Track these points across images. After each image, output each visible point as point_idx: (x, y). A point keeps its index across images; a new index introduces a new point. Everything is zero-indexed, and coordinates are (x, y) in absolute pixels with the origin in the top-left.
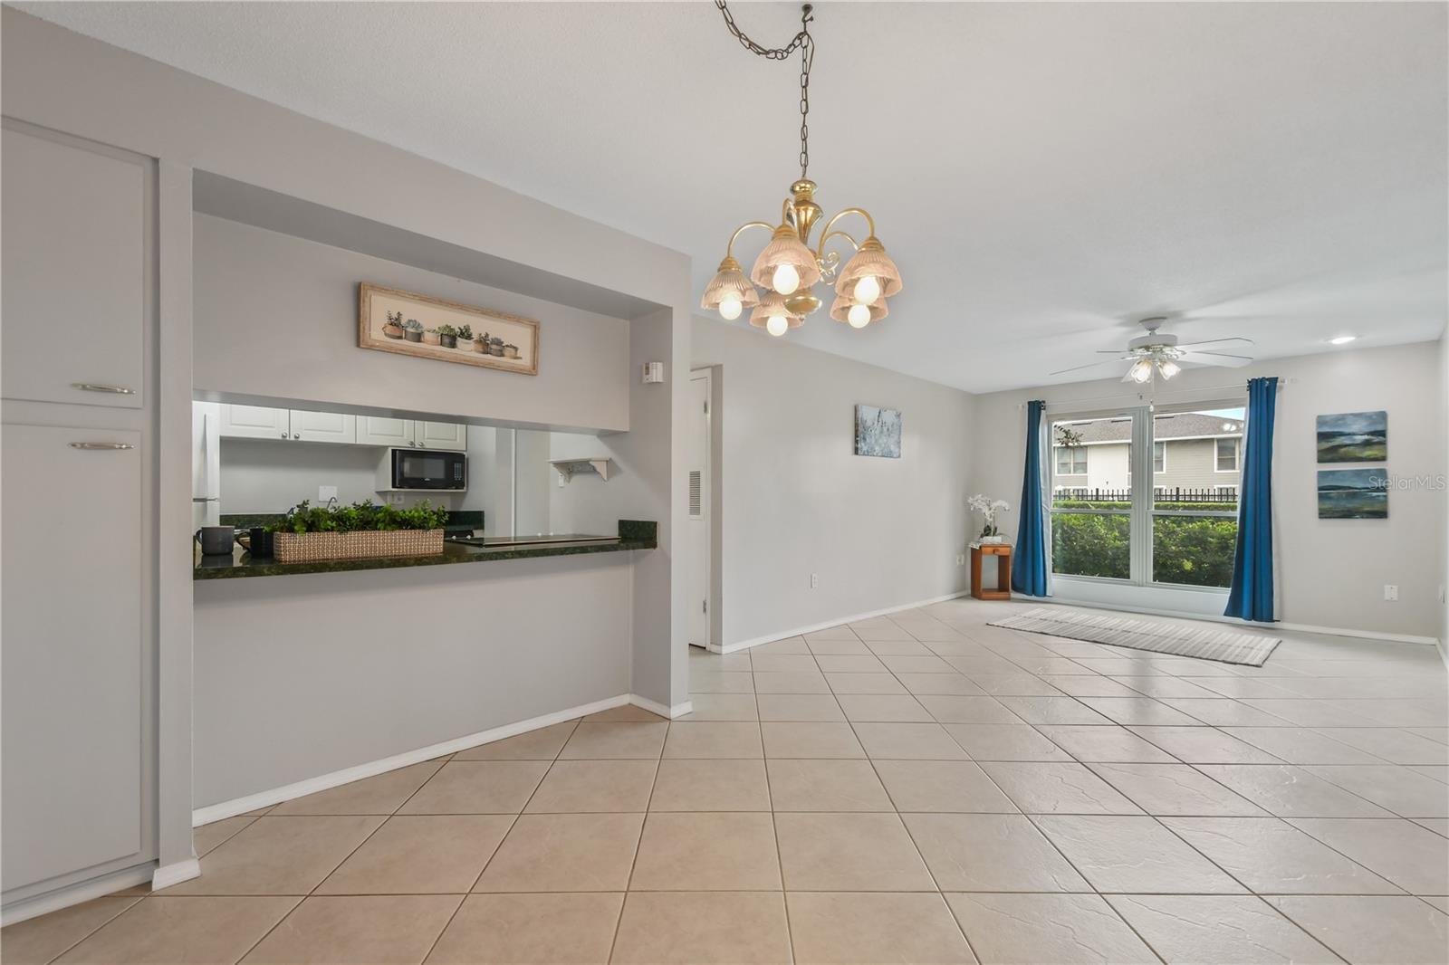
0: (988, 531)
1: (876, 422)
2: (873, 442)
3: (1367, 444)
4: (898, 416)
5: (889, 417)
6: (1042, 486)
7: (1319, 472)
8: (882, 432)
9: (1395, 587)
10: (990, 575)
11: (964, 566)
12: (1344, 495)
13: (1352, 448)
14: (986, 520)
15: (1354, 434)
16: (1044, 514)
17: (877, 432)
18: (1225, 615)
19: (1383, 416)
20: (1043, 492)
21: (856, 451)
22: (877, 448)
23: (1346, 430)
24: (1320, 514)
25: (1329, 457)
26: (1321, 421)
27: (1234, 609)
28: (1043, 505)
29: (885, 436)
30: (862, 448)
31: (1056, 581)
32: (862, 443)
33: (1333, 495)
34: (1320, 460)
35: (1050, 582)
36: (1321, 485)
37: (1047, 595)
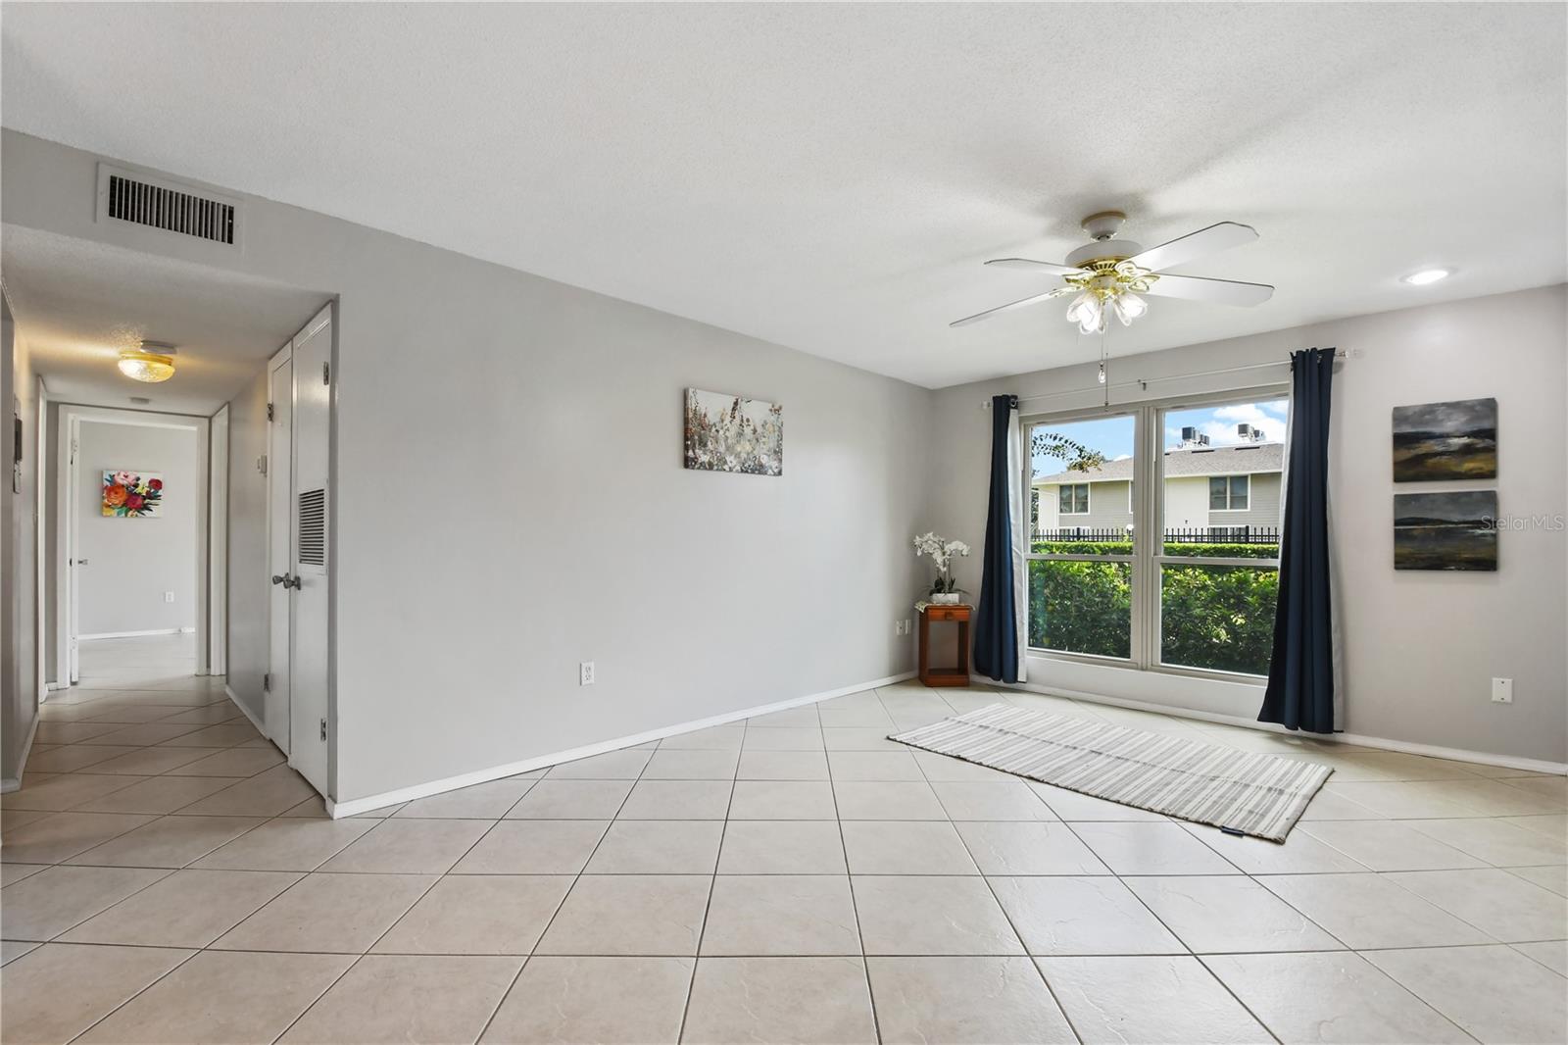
0: (940, 586)
1: (728, 419)
2: (722, 449)
3: (1467, 451)
4: (777, 411)
5: (756, 412)
6: (1012, 521)
7: (1396, 496)
8: (740, 434)
10: (945, 648)
12: (1433, 534)
13: (1444, 459)
14: (939, 570)
15: (1448, 436)
16: (1014, 561)
17: (732, 433)
18: (1260, 719)
19: (1490, 406)
20: (1012, 528)
21: (688, 462)
22: (729, 459)
23: (1437, 430)
24: (1396, 562)
25: (1412, 473)
26: (1400, 415)
27: (1271, 711)
28: (1014, 548)
29: (749, 441)
30: (696, 458)
31: (1031, 659)
32: (697, 451)
33: (1415, 533)
34: (1398, 478)
35: (1024, 661)
36: (1399, 517)
37: (1018, 680)
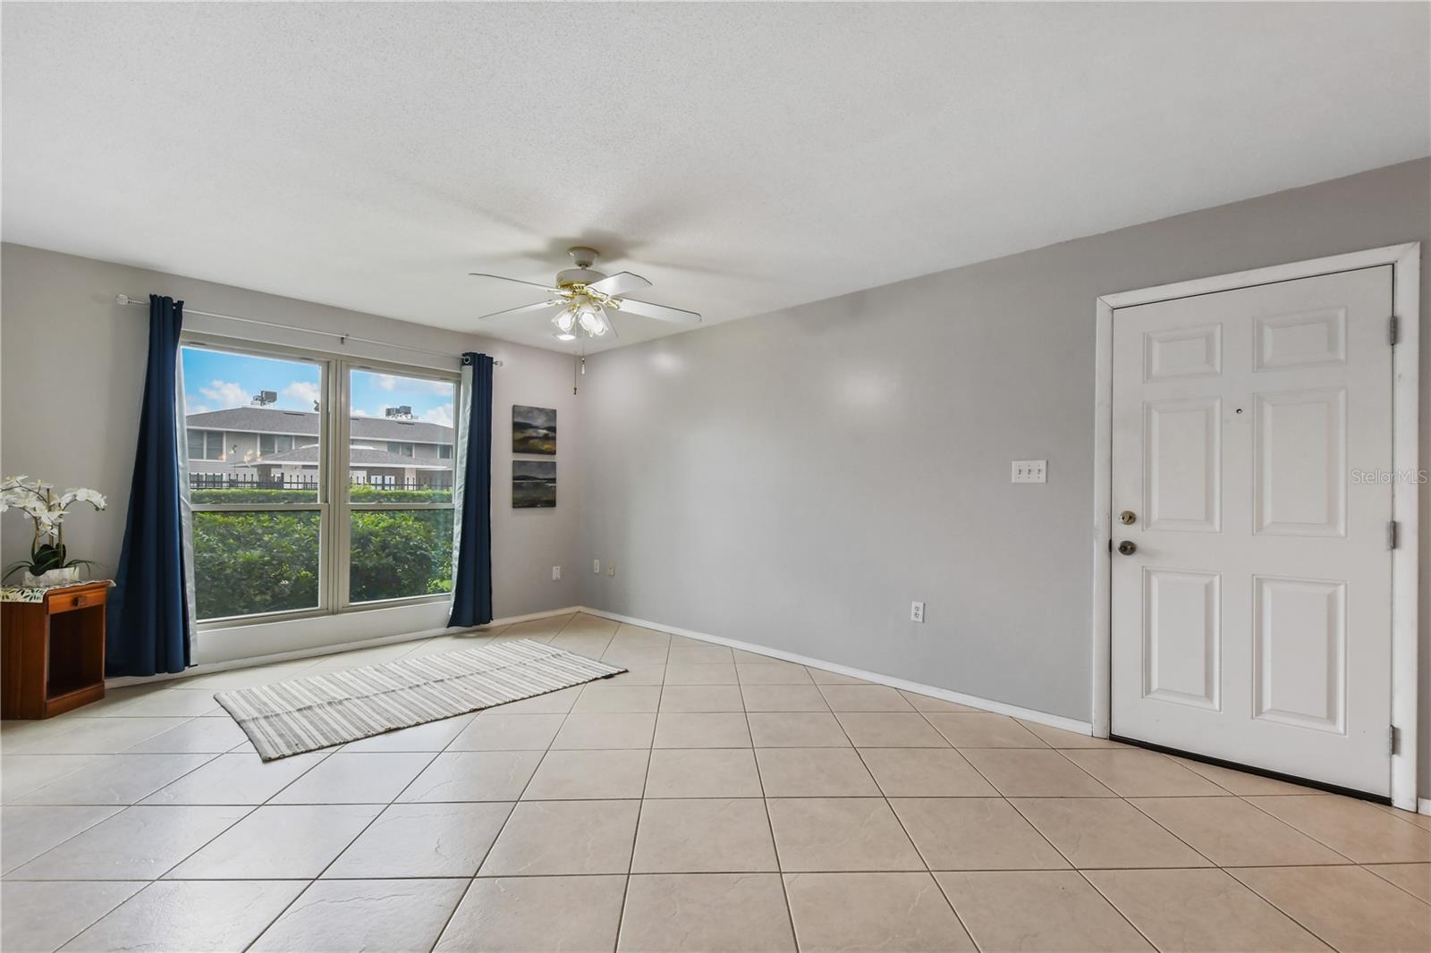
3: (546, 438)
6: (180, 463)
7: (514, 462)
12: (531, 486)
13: (537, 440)
14: (42, 533)
15: (537, 427)
16: (183, 514)
18: (449, 626)
19: (552, 414)
23: (535, 424)
24: (514, 503)
25: (522, 447)
26: (516, 410)
27: (457, 618)
28: (182, 497)
33: (524, 485)
34: (515, 451)
35: (195, 640)
36: (516, 475)
37: (192, 664)
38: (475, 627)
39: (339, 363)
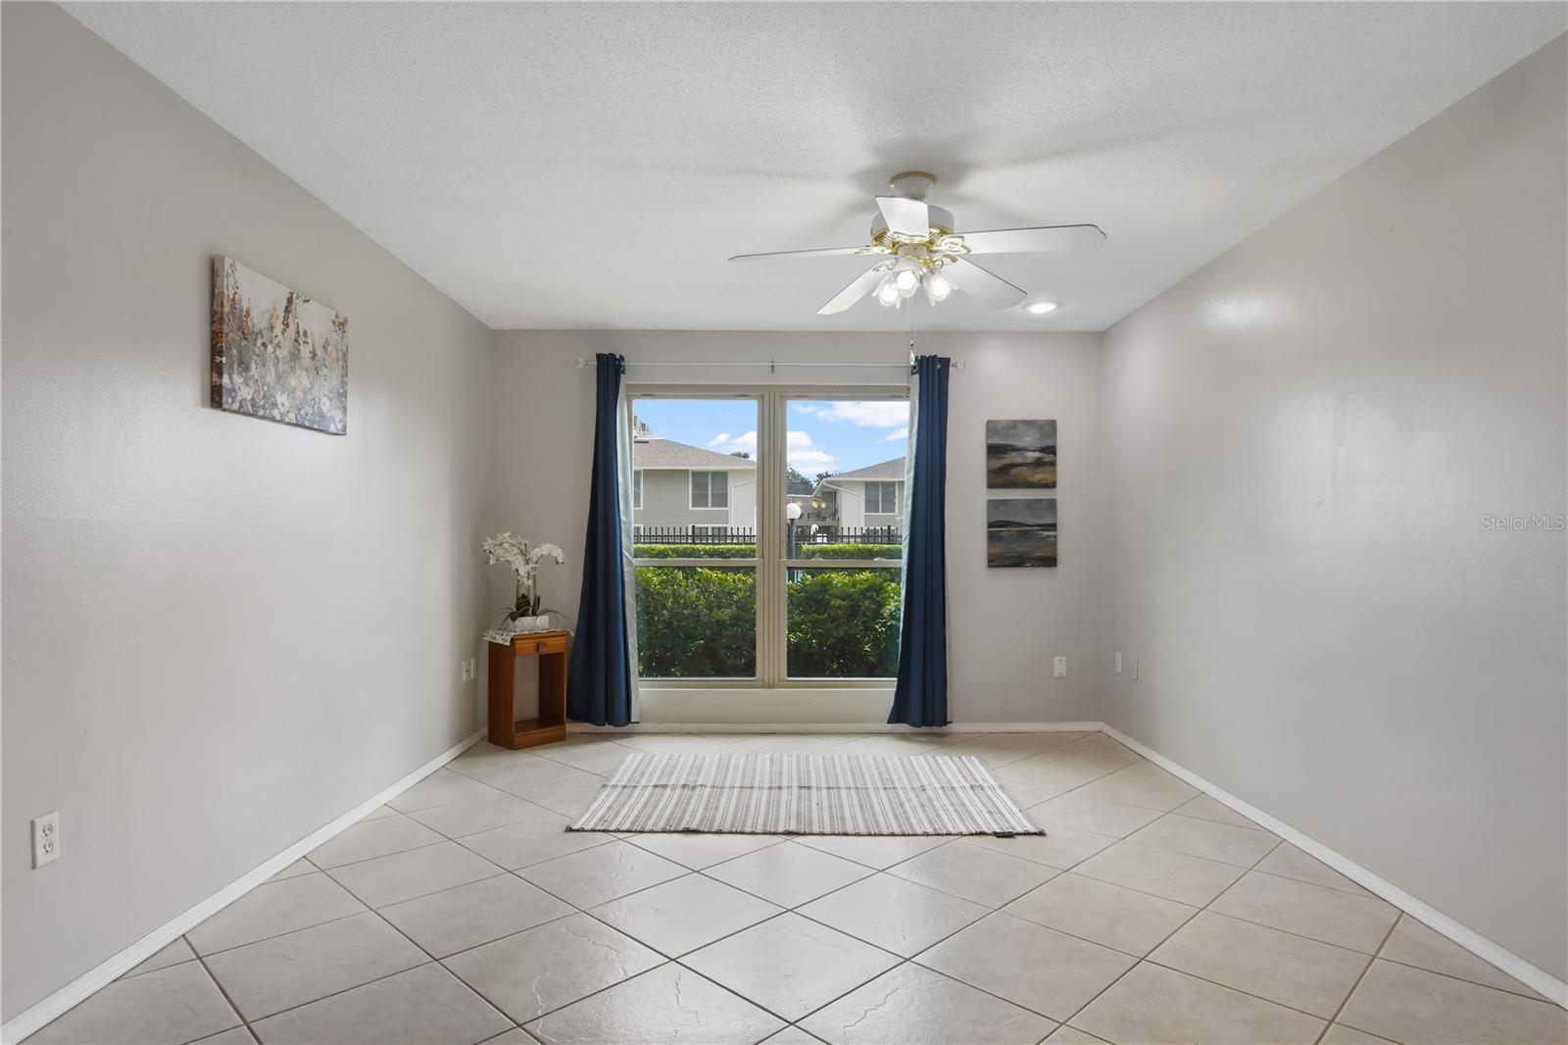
0: (525, 606)
1: (279, 327)
2: (269, 379)
3: (1038, 463)
4: (341, 325)
5: (314, 320)
6: (623, 518)
7: (989, 502)
8: (295, 356)
9: (1064, 659)
10: (526, 697)
11: (474, 683)
12: (1015, 535)
13: (1023, 469)
14: (519, 585)
15: (1025, 449)
16: (625, 569)
17: (283, 353)
18: (889, 722)
19: (1050, 427)
20: (623, 527)
21: (216, 397)
22: (282, 398)
23: (1019, 444)
25: (1000, 480)
26: (992, 427)
27: (898, 715)
28: (625, 552)
29: (306, 369)
30: (234, 390)
31: (645, 692)
32: (235, 376)
33: (1003, 534)
34: (991, 485)
35: (637, 696)
36: (991, 520)
37: (633, 720)
38: (924, 729)
39: (772, 394)
